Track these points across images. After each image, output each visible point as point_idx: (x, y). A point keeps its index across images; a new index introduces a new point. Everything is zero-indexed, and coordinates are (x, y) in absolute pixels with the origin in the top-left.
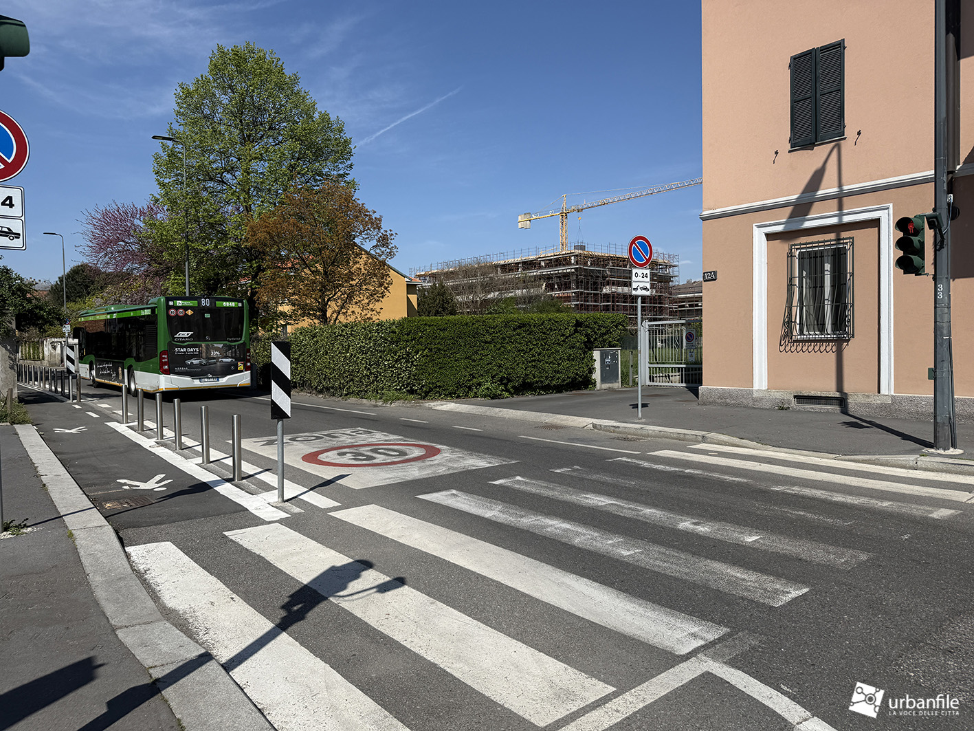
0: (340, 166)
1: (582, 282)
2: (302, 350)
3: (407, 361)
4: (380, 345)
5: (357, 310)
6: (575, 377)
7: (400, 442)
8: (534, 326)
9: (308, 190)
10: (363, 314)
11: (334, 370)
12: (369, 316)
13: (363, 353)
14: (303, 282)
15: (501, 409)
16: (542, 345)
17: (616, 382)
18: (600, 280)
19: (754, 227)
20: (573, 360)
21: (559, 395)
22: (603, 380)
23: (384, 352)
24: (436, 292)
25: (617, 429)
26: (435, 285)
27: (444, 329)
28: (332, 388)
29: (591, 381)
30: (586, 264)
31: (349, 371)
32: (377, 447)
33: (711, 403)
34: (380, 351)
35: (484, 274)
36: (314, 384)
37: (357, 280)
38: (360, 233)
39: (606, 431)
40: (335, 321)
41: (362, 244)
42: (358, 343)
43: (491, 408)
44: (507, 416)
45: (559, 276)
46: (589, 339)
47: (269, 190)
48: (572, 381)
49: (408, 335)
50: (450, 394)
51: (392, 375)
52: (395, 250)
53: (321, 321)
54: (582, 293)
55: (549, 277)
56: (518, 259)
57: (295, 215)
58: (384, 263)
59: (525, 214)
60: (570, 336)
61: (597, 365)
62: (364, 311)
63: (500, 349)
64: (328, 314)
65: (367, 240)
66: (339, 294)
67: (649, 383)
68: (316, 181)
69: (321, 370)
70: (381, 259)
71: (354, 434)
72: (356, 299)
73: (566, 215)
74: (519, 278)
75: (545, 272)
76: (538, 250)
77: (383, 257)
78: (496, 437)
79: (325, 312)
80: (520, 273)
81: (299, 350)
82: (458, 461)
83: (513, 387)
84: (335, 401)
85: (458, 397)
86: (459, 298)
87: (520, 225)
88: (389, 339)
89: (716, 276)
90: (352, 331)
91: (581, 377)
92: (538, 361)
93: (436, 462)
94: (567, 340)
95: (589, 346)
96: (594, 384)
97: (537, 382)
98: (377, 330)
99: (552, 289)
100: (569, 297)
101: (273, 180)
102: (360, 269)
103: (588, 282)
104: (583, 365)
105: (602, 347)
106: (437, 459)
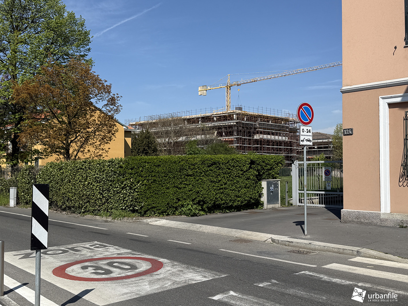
0: (82, 49)
1: (241, 131)
2: (52, 179)
3: (131, 188)
4: (110, 177)
5: (92, 149)
6: (250, 200)
7: (129, 256)
8: (222, 164)
9: (58, 65)
10: (96, 152)
11: (75, 194)
12: (100, 153)
13: (98, 182)
14: (53, 129)
15: (201, 225)
16: (227, 177)
17: (277, 203)
18: (252, 130)
19: (380, 98)
20: (249, 188)
21: (239, 213)
22: (269, 201)
23: (114, 181)
24: (144, 136)
25: (291, 244)
26: (143, 131)
27: (159, 166)
28: (73, 207)
29: (260, 203)
30: (243, 119)
31: (86, 195)
32: (112, 261)
33: (350, 222)
34: (111, 181)
35: (175, 125)
36: (60, 204)
37: (92, 129)
38: (96, 95)
39: (283, 244)
40: (76, 156)
41: (96, 103)
42: (94, 175)
43: (194, 224)
44: (206, 231)
45: (225, 127)
46: (259, 173)
47: (30, 64)
48: (248, 203)
49: (132, 169)
50: (162, 212)
51: (119, 199)
52: (120, 108)
53: (65, 157)
54: (241, 139)
55: (219, 128)
56: (199, 115)
57: (49, 82)
58: (111, 118)
59: (203, 86)
60: (246, 171)
61: (265, 192)
62: (97, 150)
63: (198, 180)
64: (71, 151)
65: (100, 100)
66: (79, 138)
67: (298, 204)
68: (64, 59)
69: (65, 193)
70: (110, 114)
71: (92, 247)
72: (91, 141)
73: (230, 88)
74: (199, 128)
75: (217, 124)
76: (212, 109)
77: (112, 112)
78: (203, 250)
79: (67, 151)
80: (200, 125)
81: (49, 179)
82: (179, 274)
83: (208, 208)
84: (75, 217)
85: (168, 215)
86: (159, 140)
87: (200, 93)
88: (118, 172)
89: (352, 132)
90: (90, 165)
91: (254, 200)
92: (225, 189)
93: (162, 276)
94: (244, 174)
95: (259, 178)
96: (262, 205)
97: (224, 204)
98: (109, 165)
99: (221, 136)
100: (233, 141)
101: (34, 57)
102: (95, 121)
103: (244, 132)
104: (255, 192)
105: (268, 179)
106: (162, 272)
